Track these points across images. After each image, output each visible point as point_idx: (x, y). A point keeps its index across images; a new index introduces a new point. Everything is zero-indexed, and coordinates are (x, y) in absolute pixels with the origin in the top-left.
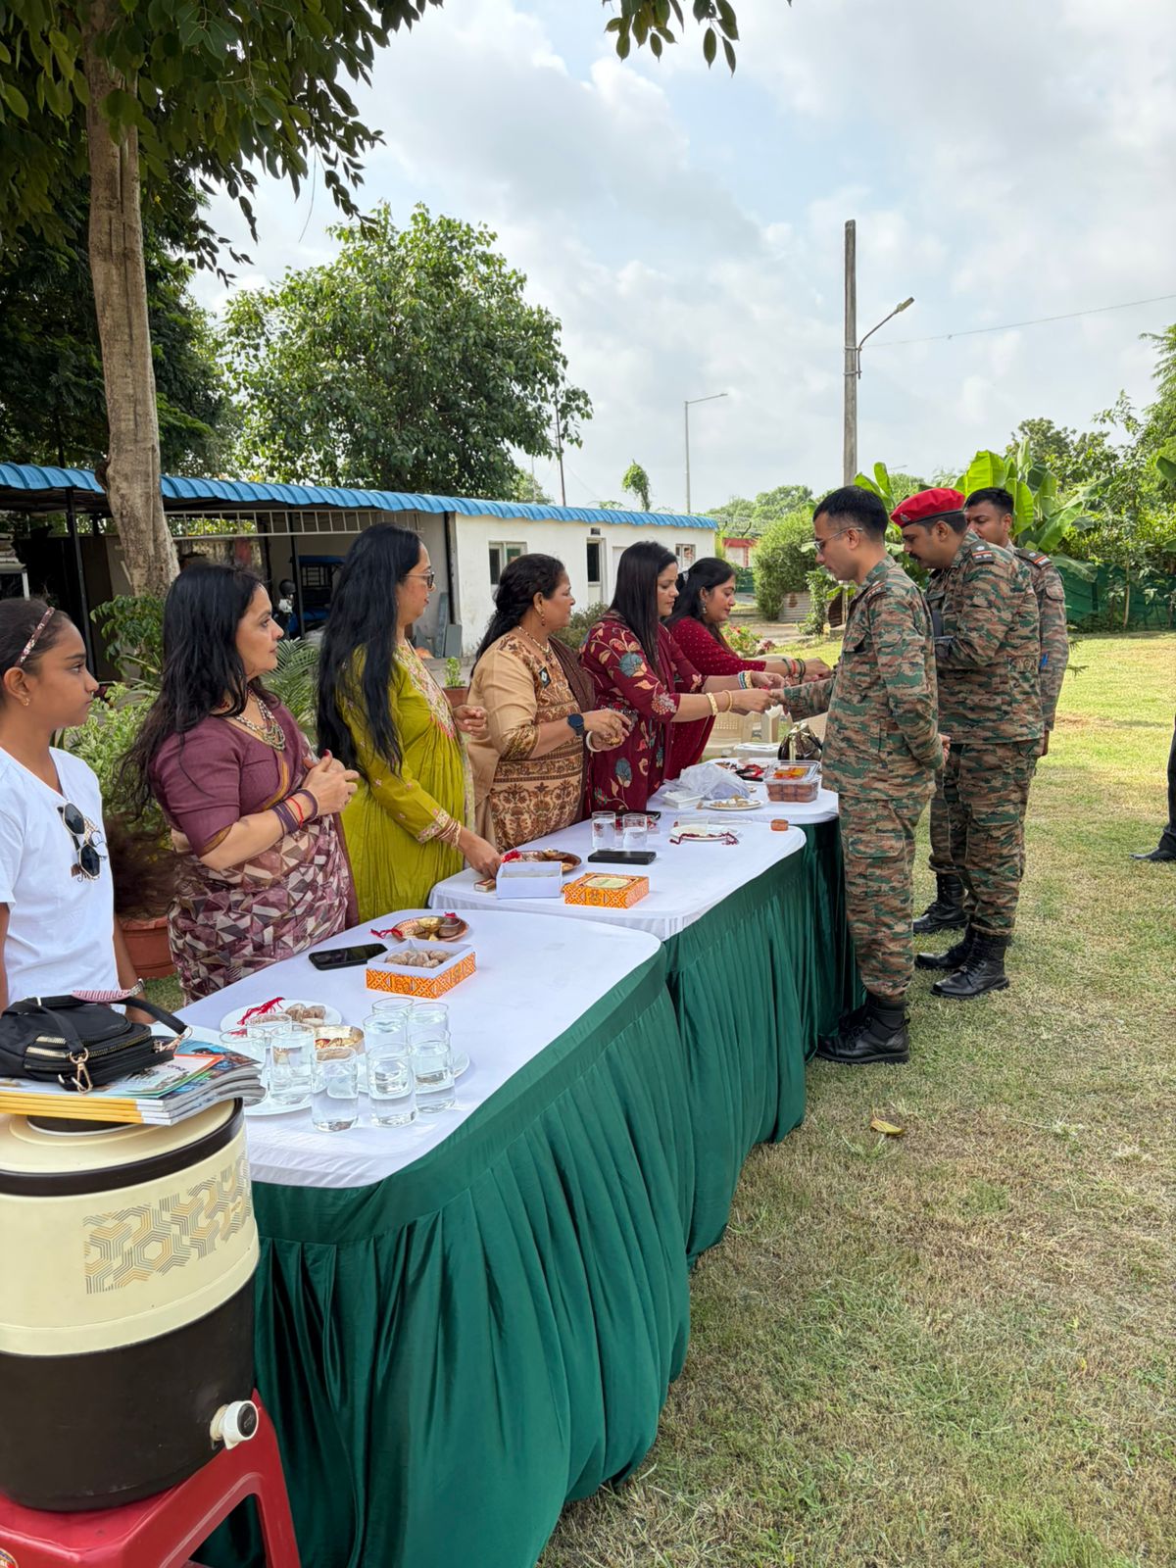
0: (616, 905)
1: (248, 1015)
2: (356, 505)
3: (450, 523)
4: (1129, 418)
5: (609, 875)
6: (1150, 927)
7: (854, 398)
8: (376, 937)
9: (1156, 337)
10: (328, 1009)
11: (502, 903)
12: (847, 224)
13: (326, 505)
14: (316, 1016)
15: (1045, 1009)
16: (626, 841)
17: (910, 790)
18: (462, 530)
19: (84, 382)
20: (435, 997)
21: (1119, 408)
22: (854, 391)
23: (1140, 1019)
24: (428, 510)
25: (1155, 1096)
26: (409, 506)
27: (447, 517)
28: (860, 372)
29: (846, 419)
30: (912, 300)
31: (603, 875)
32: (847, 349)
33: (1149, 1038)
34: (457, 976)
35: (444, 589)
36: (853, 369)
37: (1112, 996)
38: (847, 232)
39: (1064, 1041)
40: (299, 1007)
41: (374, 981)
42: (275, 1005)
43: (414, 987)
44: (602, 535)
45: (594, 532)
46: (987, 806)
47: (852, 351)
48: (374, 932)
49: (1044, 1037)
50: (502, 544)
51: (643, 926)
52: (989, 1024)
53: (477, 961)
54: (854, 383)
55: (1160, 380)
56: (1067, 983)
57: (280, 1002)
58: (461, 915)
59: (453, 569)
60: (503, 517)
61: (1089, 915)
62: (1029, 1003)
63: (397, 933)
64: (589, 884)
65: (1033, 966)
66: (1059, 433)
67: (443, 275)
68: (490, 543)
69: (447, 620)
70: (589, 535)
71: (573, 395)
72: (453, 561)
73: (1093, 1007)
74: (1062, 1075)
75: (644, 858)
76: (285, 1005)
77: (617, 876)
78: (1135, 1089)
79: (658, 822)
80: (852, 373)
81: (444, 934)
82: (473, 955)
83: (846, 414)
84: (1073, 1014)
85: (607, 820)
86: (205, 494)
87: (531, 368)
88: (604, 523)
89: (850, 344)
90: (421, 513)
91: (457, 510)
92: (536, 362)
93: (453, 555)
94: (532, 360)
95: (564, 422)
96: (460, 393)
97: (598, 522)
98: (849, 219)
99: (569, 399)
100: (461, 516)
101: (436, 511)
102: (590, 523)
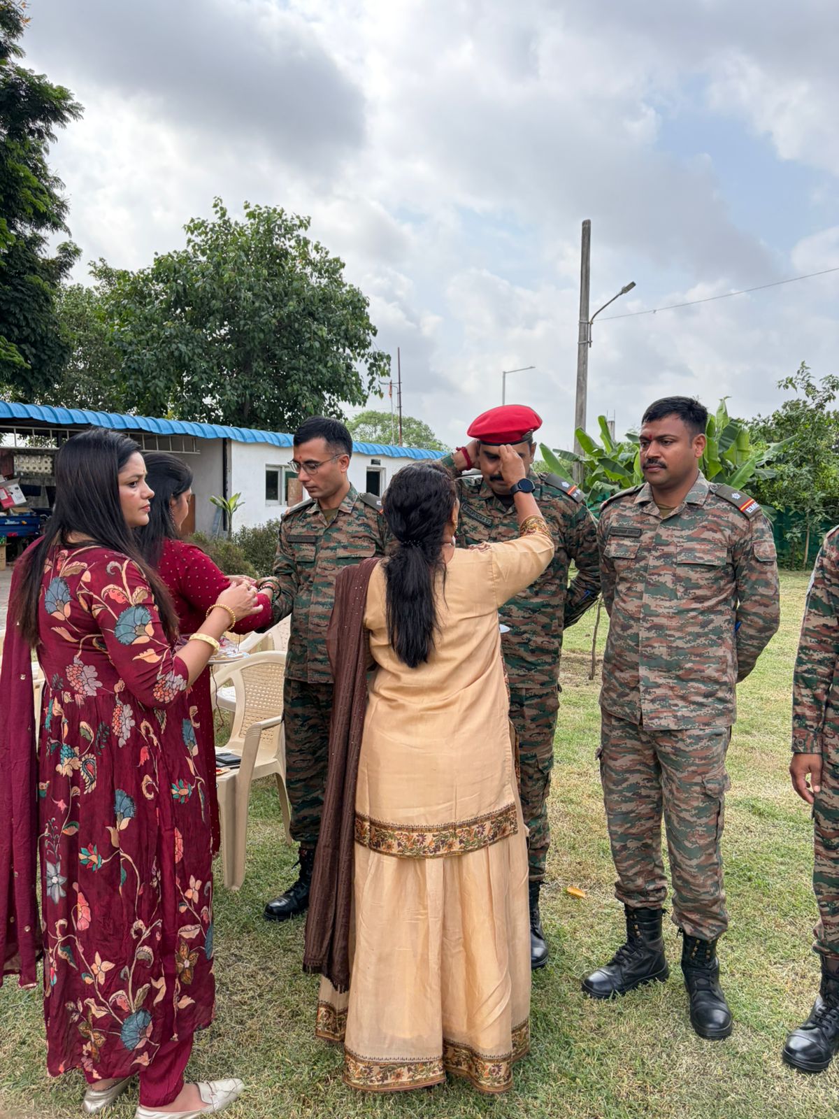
3: (228, 447)
4: (809, 385)
7: (585, 363)
12: (584, 223)
18: (236, 452)
21: (800, 377)
22: (586, 358)
24: (200, 435)
27: (226, 442)
28: (590, 342)
29: (578, 380)
30: (633, 284)
32: (581, 323)
36: (585, 337)
38: (584, 229)
44: (382, 466)
45: (373, 462)
47: (585, 325)
50: (280, 467)
54: (586, 351)
59: (228, 485)
60: (281, 445)
68: (267, 466)
70: (369, 465)
72: (228, 479)
80: (585, 341)
83: (578, 376)
87: (342, 334)
88: (384, 455)
89: (584, 318)
90: (196, 438)
91: (232, 437)
92: (347, 330)
93: (228, 474)
94: (343, 328)
95: (370, 377)
96: (286, 351)
97: (378, 455)
98: (586, 219)
99: (375, 359)
100: (237, 442)
101: (209, 436)
102: (368, 455)
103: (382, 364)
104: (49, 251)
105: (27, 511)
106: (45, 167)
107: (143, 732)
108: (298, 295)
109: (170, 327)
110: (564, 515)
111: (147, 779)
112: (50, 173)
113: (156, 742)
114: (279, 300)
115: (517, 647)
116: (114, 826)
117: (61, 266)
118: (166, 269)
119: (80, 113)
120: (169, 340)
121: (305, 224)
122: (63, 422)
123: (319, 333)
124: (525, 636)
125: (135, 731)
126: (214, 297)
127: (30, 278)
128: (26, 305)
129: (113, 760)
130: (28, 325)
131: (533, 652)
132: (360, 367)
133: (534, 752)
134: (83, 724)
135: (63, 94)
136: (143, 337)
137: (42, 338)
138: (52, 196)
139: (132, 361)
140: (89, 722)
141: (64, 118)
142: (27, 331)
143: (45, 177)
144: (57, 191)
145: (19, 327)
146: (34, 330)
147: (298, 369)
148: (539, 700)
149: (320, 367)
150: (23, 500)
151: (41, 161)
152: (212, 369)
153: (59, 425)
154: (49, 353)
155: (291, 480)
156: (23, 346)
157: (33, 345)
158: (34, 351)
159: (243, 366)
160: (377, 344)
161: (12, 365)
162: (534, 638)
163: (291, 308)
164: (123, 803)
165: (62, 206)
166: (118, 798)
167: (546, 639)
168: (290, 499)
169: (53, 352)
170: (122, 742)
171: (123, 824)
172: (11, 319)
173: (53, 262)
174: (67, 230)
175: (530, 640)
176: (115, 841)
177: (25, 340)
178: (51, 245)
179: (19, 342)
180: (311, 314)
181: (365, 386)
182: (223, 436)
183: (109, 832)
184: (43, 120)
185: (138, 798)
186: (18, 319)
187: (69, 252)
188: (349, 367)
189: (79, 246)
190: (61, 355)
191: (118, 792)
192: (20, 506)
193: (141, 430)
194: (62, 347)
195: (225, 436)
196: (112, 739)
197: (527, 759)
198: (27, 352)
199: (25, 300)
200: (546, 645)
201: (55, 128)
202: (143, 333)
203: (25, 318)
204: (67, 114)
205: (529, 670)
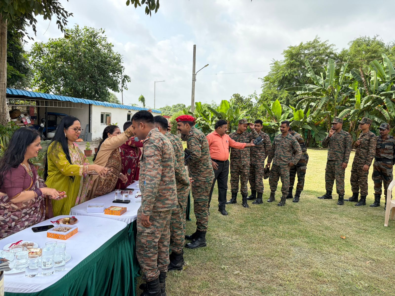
0: (117, 215)
1: (12, 245)
2: (65, 100)
3: (91, 107)
4: (256, 97)
5: (116, 207)
6: (249, 217)
7: (194, 86)
8: (52, 223)
9: (261, 79)
10: (35, 243)
11: (89, 214)
12: (194, 45)
13: (56, 100)
14: (31, 245)
15: (224, 238)
16: (123, 197)
17: (180, 193)
18: (94, 109)
20: (65, 240)
22: (194, 84)
23: (244, 240)
24: (85, 103)
25: (245, 258)
26: (80, 102)
27: (90, 105)
28: (196, 80)
29: (192, 91)
30: (208, 65)
31: (115, 207)
33: (245, 244)
34: (72, 234)
35: (88, 123)
37: (239, 234)
38: (194, 47)
39: (227, 246)
40: (26, 243)
41: (49, 235)
42: (20, 243)
43: (60, 237)
44: (131, 113)
45: (129, 112)
46: (198, 196)
47: (194, 75)
48: (51, 221)
49: (223, 245)
50: (104, 113)
51: (124, 220)
52: (211, 242)
53: (78, 230)
54: (194, 83)
55: (262, 88)
56: (230, 231)
57: (22, 242)
58: (76, 217)
59: (91, 118)
60: (105, 106)
61: (236, 214)
62: (220, 236)
63: (58, 222)
64: (111, 209)
65: (222, 227)
66: (241, 97)
67: (93, 44)
68: (101, 113)
69: (88, 131)
70: (128, 112)
71: (126, 77)
72: (91, 116)
73: (234, 237)
74: (225, 254)
75: (127, 202)
76: (23, 242)
77: (119, 207)
78: (241, 257)
79: (133, 192)
80: (194, 80)
81: (71, 222)
82: (77, 228)
84: (230, 239)
85: (118, 191)
86: (21, 94)
88: (131, 110)
89: (194, 73)
90: (83, 104)
93: (91, 115)
100: (93, 105)
101: (87, 103)
102: (128, 109)
105: (31, 125)
147: (100, 80)
150: (30, 122)
155: (107, 117)
168: (107, 123)
188: (117, 80)
192: (30, 124)
195: (90, 103)
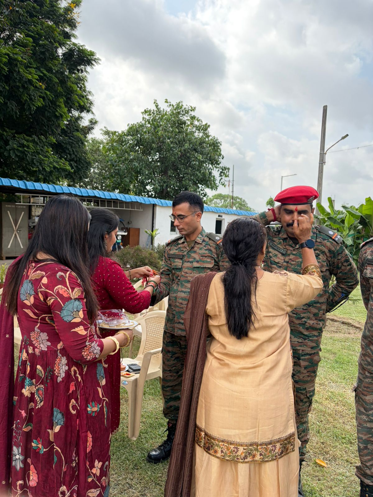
3: (155, 208)
7: (322, 172)
12: (324, 107)
13: (97, 197)
18: (158, 210)
19: (20, 149)
22: (322, 170)
24: (143, 202)
26: (135, 200)
27: (154, 206)
28: (325, 162)
29: (319, 180)
30: (347, 135)
32: (320, 153)
36: (322, 160)
38: (324, 110)
44: (223, 218)
45: (219, 216)
47: (323, 154)
54: (323, 167)
59: (154, 225)
69: (150, 243)
70: (217, 217)
72: (154, 222)
80: (322, 162)
83: (318, 178)
87: (208, 158)
88: (224, 213)
89: (322, 151)
90: (141, 203)
91: (157, 204)
92: (210, 156)
93: (154, 220)
94: (209, 155)
95: (220, 178)
96: (183, 166)
97: (221, 213)
98: (325, 105)
99: (223, 170)
100: (159, 206)
101: (147, 203)
102: (217, 213)
103: (225, 172)
104: (85, 123)
106: (85, 87)
107: (73, 373)
108: (190, 141)
109: (132, 156)
110: (330, 251)
111: (73, 401)
112: (87, 90)
113: (80, 379)
114: (180, 143)
115: (298, 326)
116: (52, 429)
117: (89, 129)
118: (133, 131)
119: (100, 62)
120: (132, 161)
121: (193, 109)
122: (84, 195)
123: (198, 158)
124: (303, 320)
125: (68, 373)
126: (153, 142)
127: (76, 133)
128: (73, 145)
129: (54, 389)
130: (74, 153)
131: (307, 329)
132: (216, 173)
133: (305, 386)
134: (39, 367)
135: (92, 54)
136: (121, 159)
137: (79, 159)
138: (87, 99)
139: (116, 170)
140: (41, 366)
141: (92, 64)
142: (73, 156)
143: (85, 91)
144: (90, 97)
145: (70, 155)
146: (76, 156)
147: (188, 174)
148: (309, 357)
149: (198, 173)
151: (83, 84)
152: (151, 174)
153: (82, 196)
154: (82, 165)
156: (72, 163)
157: (76, 162)
158: (76, 165)
159: (164, 172)
160: (224, 163)
161: (65, 170)
162: (309, 321)
163: (186, 147)
164: (58, 417)
165: (91, 103)
166: (55, 413)
167: (315, 322)
169: (84, 165)
170: (59, 379)
171: (57, 429)
172: (67, 151)
173: (86, 127)
174: (93, 113)
175: (306, 322)
176: (52, 438)
177: (72, 160)
178: (85, 120)
179: (70, 161)
180: (195, 150)
181: (217, 182)
182: (153, 203)
183: (49, 433)
184: (84, 65)
185: (67, 414)
186: (70, 151)
187: (93, 123)
188: (210, 173)
189: (97, 120)
190: (87, 166)
191: (55, 409)
193: (117, 199)
194: (87, 163)
195: (154, 203)
196: (53, 377)
197: (301, 390)
198: (73, 165)
199: (73, 143)
200: (315, 325)
201: (88, 68)
202: (121, 157)
203: (73, 151)
204: (93, 62)
205: (305, 339)
